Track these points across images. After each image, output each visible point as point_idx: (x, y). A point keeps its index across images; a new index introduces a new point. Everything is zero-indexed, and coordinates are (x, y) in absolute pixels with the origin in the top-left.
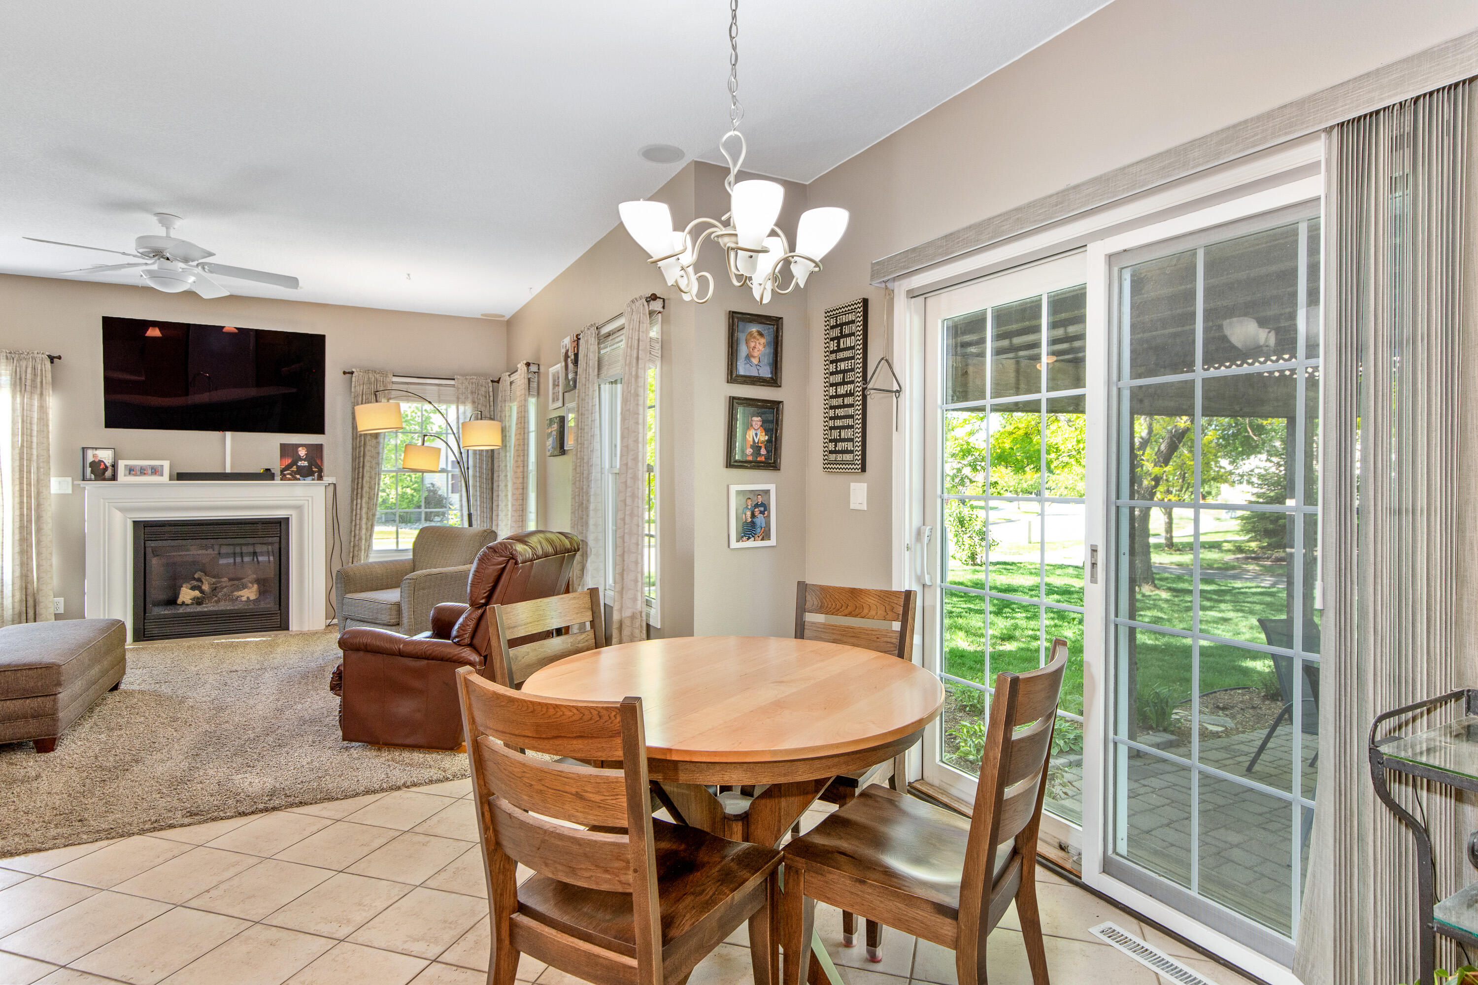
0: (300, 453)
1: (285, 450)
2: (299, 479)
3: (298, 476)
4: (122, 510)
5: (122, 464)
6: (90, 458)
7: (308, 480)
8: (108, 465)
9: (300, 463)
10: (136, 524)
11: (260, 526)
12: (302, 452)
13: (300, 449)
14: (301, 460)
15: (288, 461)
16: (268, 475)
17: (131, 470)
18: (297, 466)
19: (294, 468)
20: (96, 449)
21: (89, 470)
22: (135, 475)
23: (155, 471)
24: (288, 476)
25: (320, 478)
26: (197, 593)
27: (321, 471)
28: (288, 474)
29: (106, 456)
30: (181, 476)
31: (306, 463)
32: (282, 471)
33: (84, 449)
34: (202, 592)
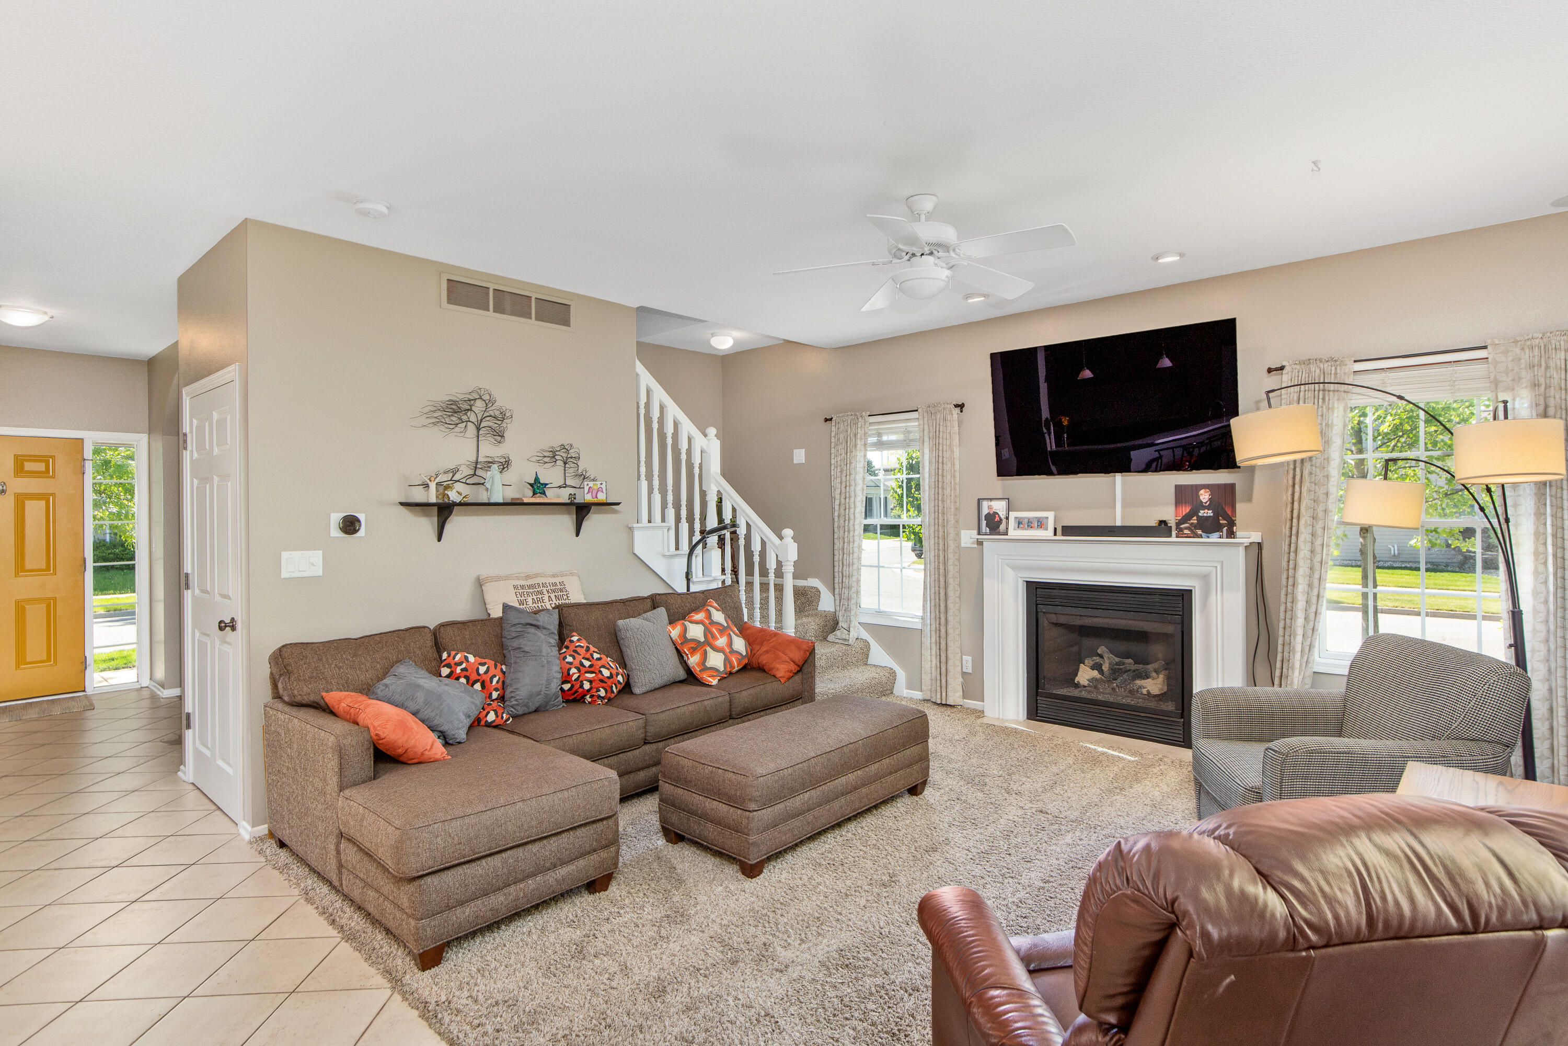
0: (1201, 498)
1: (1183, 494)
2: (1201, 536)
3: (1199, 532)
4: (1015, 568)
5: (1013, 515)
6: (985, 511)
7: (1214, 538)
8: (1002, 517)
9: (1201, 513)
10: (1029, 584)
11: (1157, 598)
12: (1205, 496)
13: (1202, 492)
14: (1204, 508)
15: (1186, 510)
16: (1162, 529)
17: (1019, 523)
18: (1198, 517)
19: (1194, 520)
20: (991, 499)
21: (984, 523)
22: (1023, 529)
23: (1041, 524)
24: (1186, 532)
25: (1231, 534)
26: (1095, 673)
27: (1231, 524)
28: (1186, 528)
29: (999, 507)
30: (1069, 531)
31: (1210, 513)
32: (1178, 524)
33: (979, 500)
34: (1101, 671)
